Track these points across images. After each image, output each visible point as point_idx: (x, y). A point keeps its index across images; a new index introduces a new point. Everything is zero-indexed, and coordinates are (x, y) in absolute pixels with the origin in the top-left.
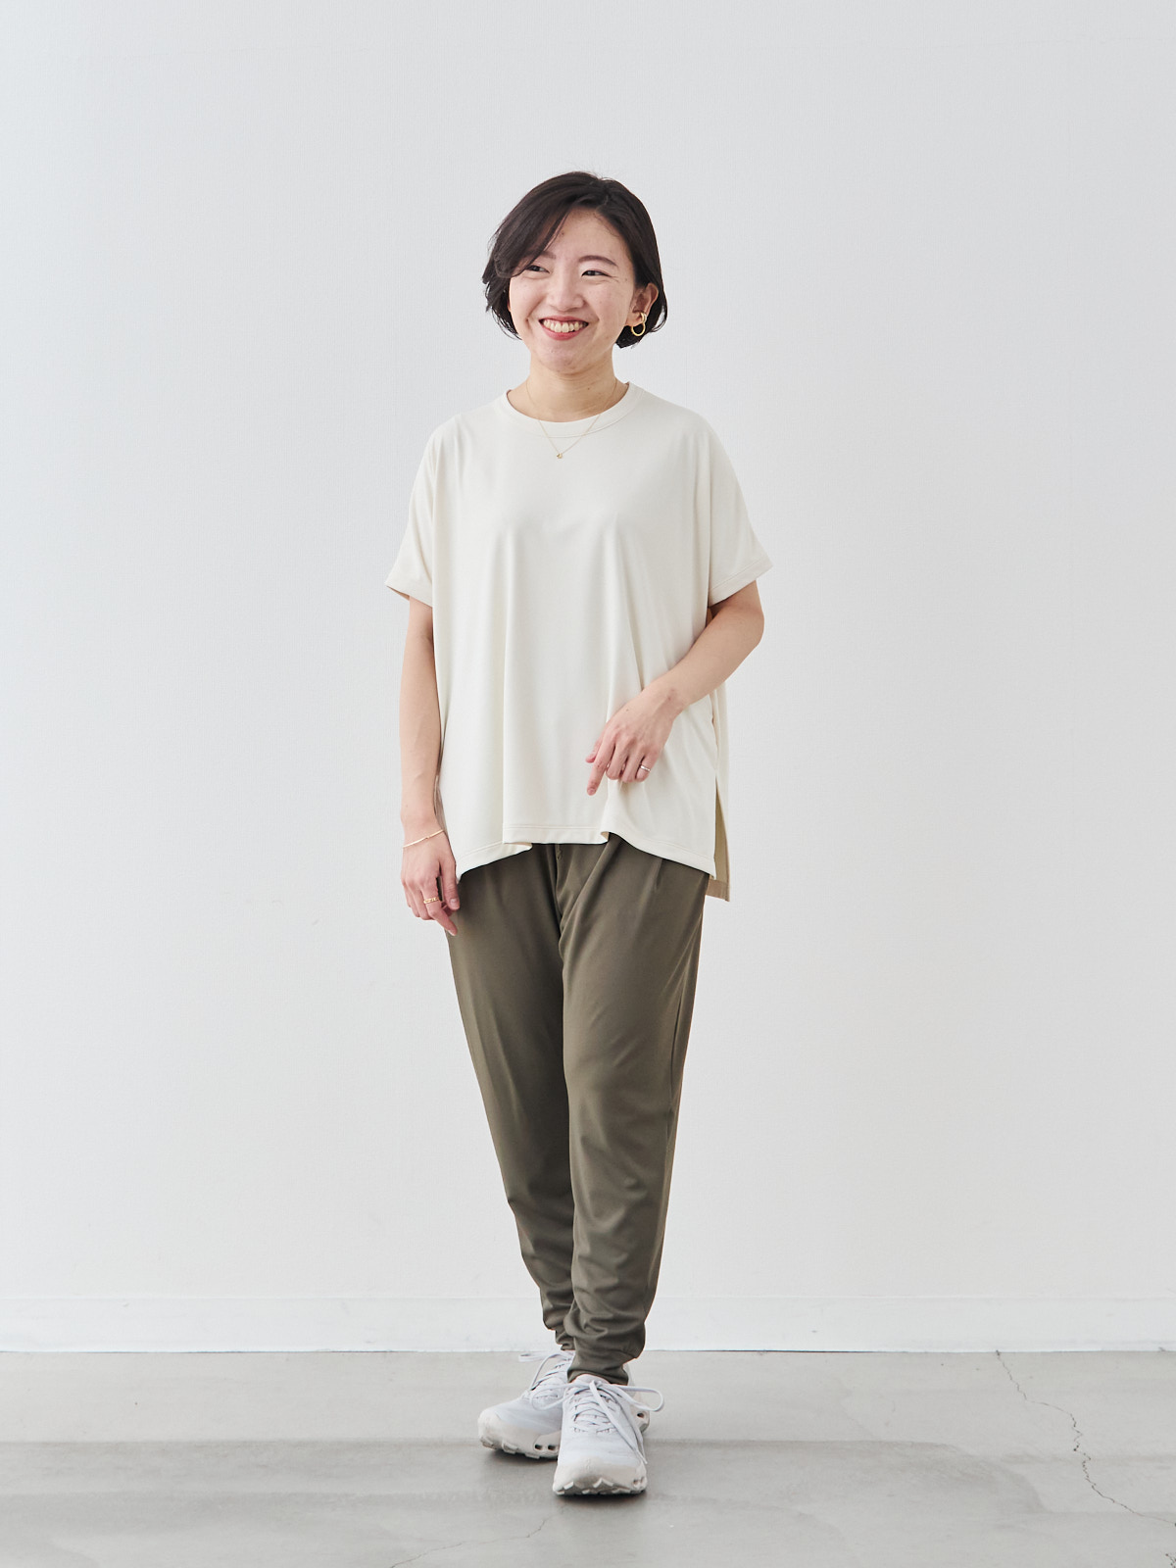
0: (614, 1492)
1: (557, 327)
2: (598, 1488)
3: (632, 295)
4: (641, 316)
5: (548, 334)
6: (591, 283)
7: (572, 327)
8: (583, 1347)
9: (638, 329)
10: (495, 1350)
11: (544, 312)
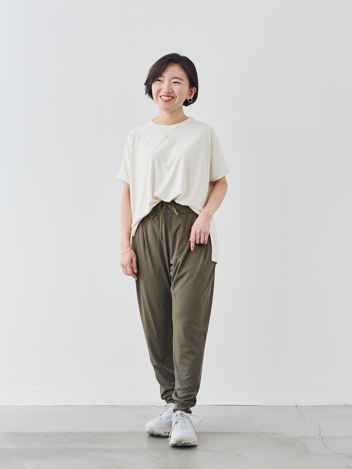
0: (188, 445)
1: (165, 98)
2: (183, 443)
3: (188, 90)
4: (191, 97)
5: (162, 100)
6: (175, 85)
7: (169, 98)
8: (178, 403)
9: (190, 100)
10: (146, 405)
11: (161, 94)
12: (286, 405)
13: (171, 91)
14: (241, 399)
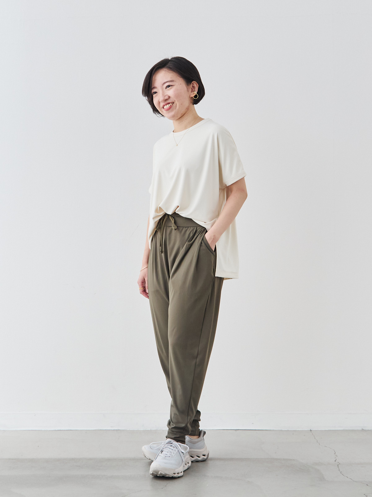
1: (166, 107)
6: (169, 90)
7: (169, 105)
12: (299, 430)
13: (166, 97)
14: (253, 424)
